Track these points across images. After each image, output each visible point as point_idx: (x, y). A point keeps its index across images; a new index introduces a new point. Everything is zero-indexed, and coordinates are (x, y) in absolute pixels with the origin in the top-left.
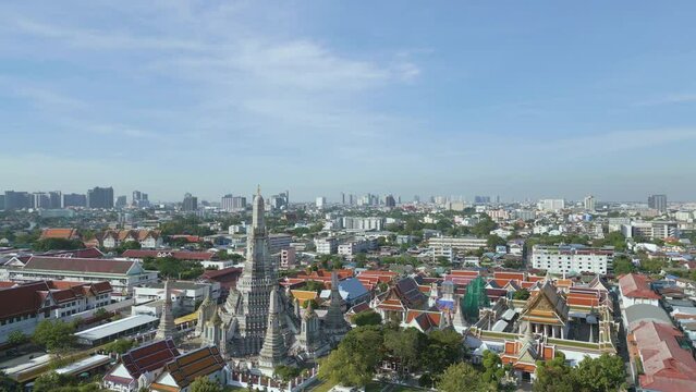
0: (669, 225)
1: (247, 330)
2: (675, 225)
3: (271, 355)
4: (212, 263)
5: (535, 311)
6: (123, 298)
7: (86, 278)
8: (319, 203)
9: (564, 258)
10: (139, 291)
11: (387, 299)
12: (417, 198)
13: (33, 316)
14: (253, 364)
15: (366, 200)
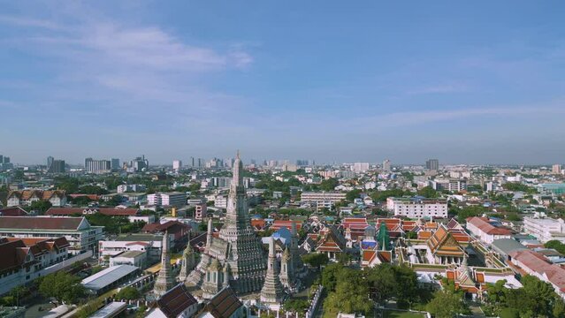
0: (461, 181)
1: (239, 273)
2: (465, 182)
3: (274, 292)
4: (137, 218)
5: (443, 247)
6: (78, 252)
7: (34, 235)
8: (176, 165)
9: (418, 207)
10: (105, 244)
11: (324, 242)
12: (253, 162)
13: (17, 271)
14: (258, 300)
15: (214, 164)
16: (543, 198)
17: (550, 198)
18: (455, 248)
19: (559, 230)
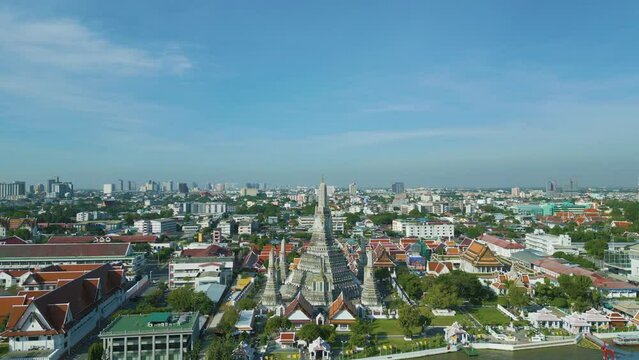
0: (444, 204)
2: (447, 205)
4: (157, 245)
5: (482, 259)
8: (107, 189)
9: (428, 228)
15: (150, 187)
16: (525, 219)
17: (530, 219)
18: (492, 259)
19: (559, 243)
